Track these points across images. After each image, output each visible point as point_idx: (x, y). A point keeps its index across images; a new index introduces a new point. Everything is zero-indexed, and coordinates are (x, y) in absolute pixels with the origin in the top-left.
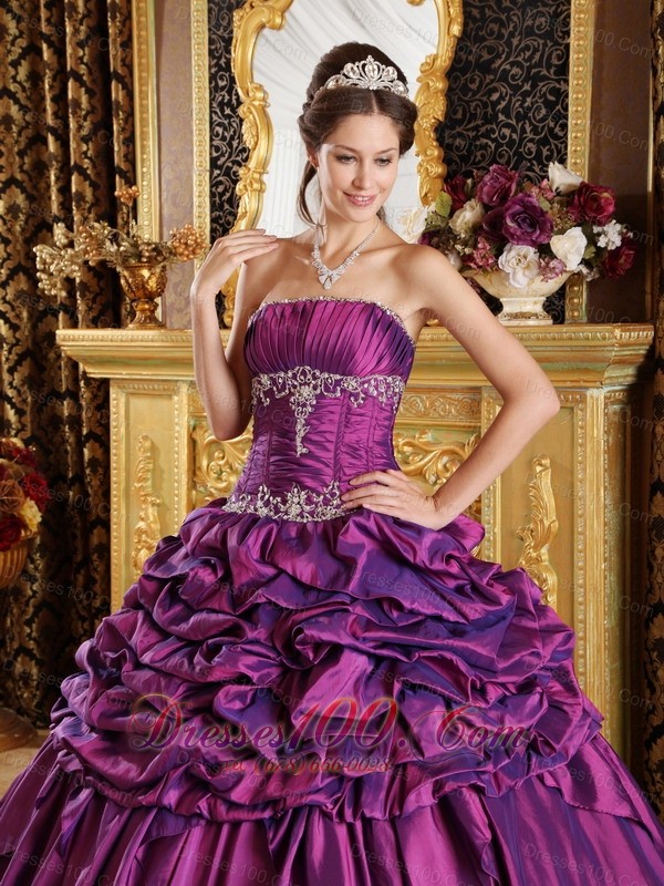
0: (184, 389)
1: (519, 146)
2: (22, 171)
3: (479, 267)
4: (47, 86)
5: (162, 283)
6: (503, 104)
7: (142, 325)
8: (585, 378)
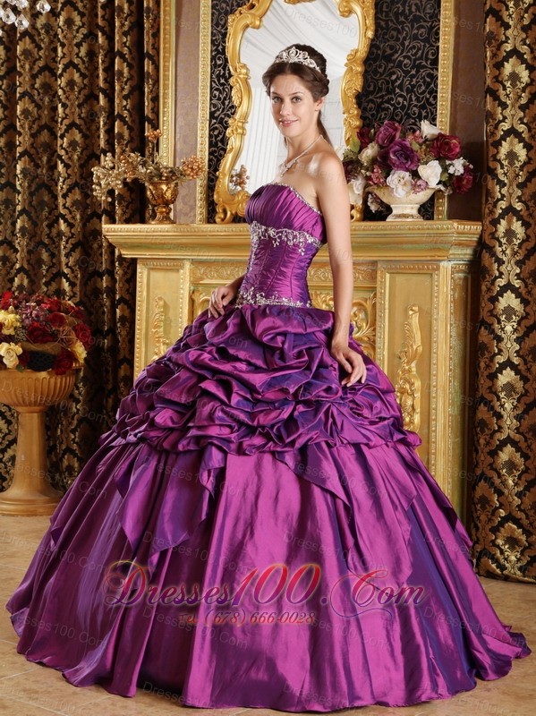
0: (187, 265)
1: (408, 110)
2: (80, 118)
3: (375, 184)
4: (100, 61)
5: (175, 194)
6: (399, 82)
7: (161, 222)
8: (438, 254)
